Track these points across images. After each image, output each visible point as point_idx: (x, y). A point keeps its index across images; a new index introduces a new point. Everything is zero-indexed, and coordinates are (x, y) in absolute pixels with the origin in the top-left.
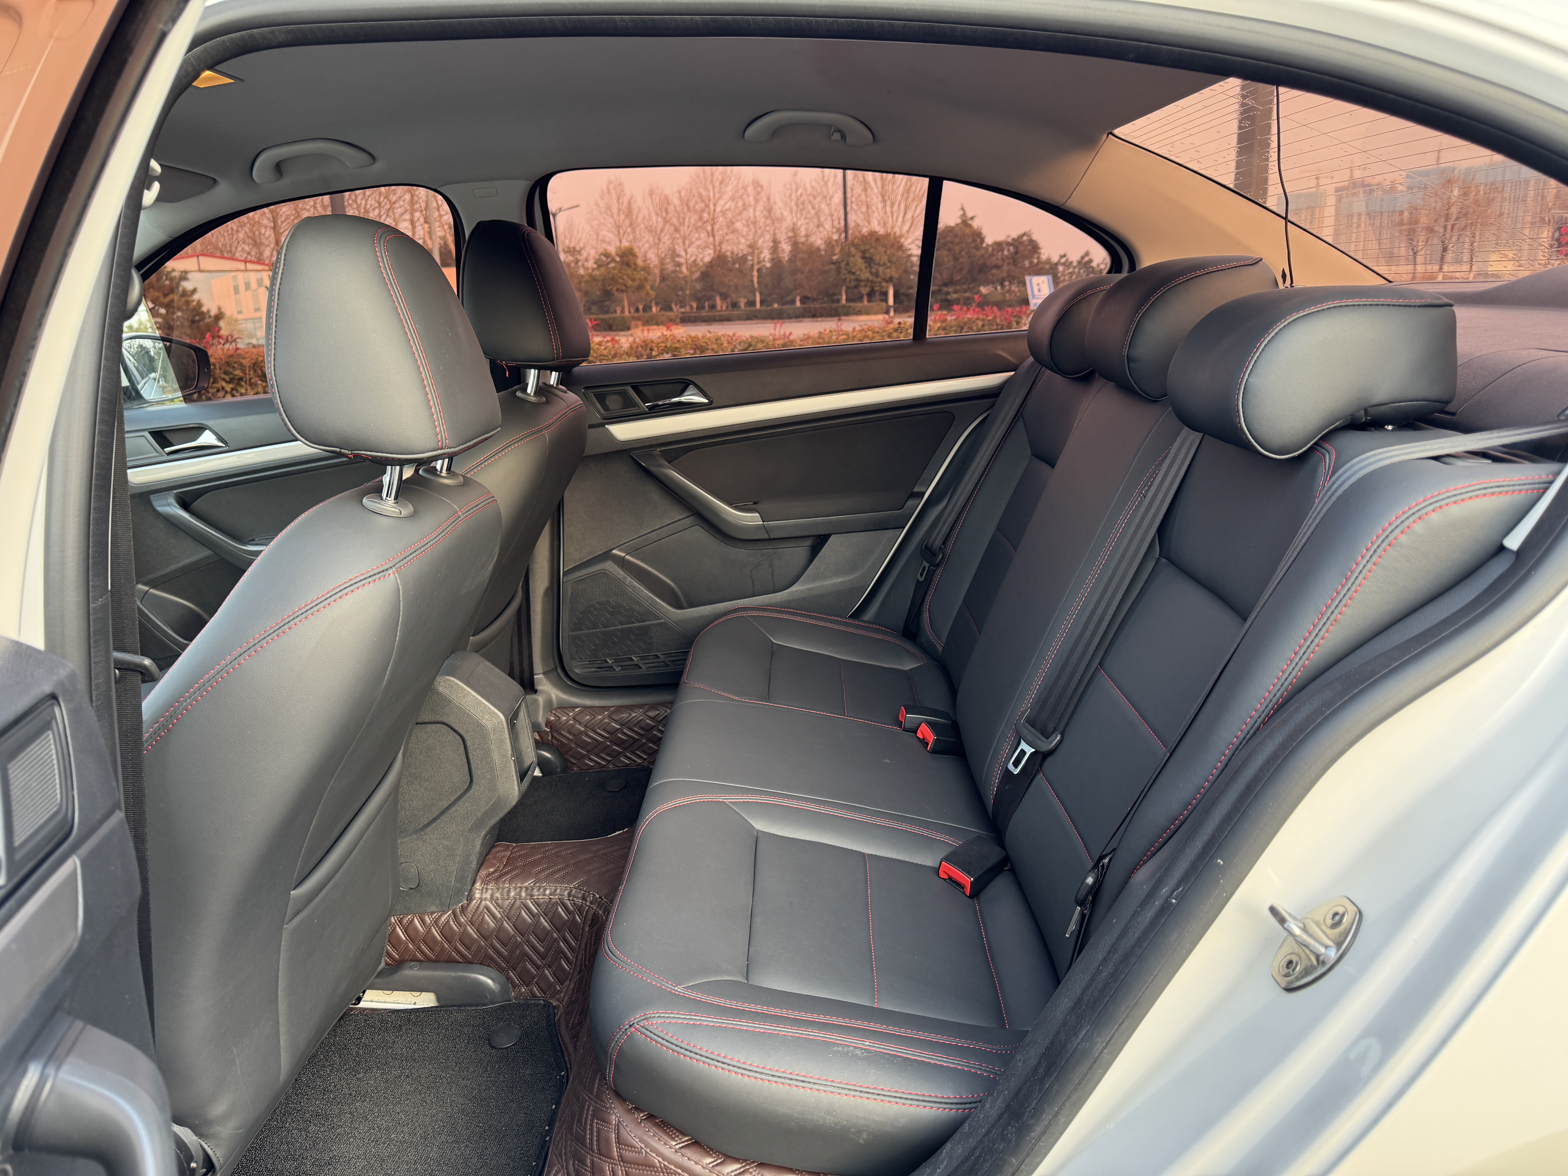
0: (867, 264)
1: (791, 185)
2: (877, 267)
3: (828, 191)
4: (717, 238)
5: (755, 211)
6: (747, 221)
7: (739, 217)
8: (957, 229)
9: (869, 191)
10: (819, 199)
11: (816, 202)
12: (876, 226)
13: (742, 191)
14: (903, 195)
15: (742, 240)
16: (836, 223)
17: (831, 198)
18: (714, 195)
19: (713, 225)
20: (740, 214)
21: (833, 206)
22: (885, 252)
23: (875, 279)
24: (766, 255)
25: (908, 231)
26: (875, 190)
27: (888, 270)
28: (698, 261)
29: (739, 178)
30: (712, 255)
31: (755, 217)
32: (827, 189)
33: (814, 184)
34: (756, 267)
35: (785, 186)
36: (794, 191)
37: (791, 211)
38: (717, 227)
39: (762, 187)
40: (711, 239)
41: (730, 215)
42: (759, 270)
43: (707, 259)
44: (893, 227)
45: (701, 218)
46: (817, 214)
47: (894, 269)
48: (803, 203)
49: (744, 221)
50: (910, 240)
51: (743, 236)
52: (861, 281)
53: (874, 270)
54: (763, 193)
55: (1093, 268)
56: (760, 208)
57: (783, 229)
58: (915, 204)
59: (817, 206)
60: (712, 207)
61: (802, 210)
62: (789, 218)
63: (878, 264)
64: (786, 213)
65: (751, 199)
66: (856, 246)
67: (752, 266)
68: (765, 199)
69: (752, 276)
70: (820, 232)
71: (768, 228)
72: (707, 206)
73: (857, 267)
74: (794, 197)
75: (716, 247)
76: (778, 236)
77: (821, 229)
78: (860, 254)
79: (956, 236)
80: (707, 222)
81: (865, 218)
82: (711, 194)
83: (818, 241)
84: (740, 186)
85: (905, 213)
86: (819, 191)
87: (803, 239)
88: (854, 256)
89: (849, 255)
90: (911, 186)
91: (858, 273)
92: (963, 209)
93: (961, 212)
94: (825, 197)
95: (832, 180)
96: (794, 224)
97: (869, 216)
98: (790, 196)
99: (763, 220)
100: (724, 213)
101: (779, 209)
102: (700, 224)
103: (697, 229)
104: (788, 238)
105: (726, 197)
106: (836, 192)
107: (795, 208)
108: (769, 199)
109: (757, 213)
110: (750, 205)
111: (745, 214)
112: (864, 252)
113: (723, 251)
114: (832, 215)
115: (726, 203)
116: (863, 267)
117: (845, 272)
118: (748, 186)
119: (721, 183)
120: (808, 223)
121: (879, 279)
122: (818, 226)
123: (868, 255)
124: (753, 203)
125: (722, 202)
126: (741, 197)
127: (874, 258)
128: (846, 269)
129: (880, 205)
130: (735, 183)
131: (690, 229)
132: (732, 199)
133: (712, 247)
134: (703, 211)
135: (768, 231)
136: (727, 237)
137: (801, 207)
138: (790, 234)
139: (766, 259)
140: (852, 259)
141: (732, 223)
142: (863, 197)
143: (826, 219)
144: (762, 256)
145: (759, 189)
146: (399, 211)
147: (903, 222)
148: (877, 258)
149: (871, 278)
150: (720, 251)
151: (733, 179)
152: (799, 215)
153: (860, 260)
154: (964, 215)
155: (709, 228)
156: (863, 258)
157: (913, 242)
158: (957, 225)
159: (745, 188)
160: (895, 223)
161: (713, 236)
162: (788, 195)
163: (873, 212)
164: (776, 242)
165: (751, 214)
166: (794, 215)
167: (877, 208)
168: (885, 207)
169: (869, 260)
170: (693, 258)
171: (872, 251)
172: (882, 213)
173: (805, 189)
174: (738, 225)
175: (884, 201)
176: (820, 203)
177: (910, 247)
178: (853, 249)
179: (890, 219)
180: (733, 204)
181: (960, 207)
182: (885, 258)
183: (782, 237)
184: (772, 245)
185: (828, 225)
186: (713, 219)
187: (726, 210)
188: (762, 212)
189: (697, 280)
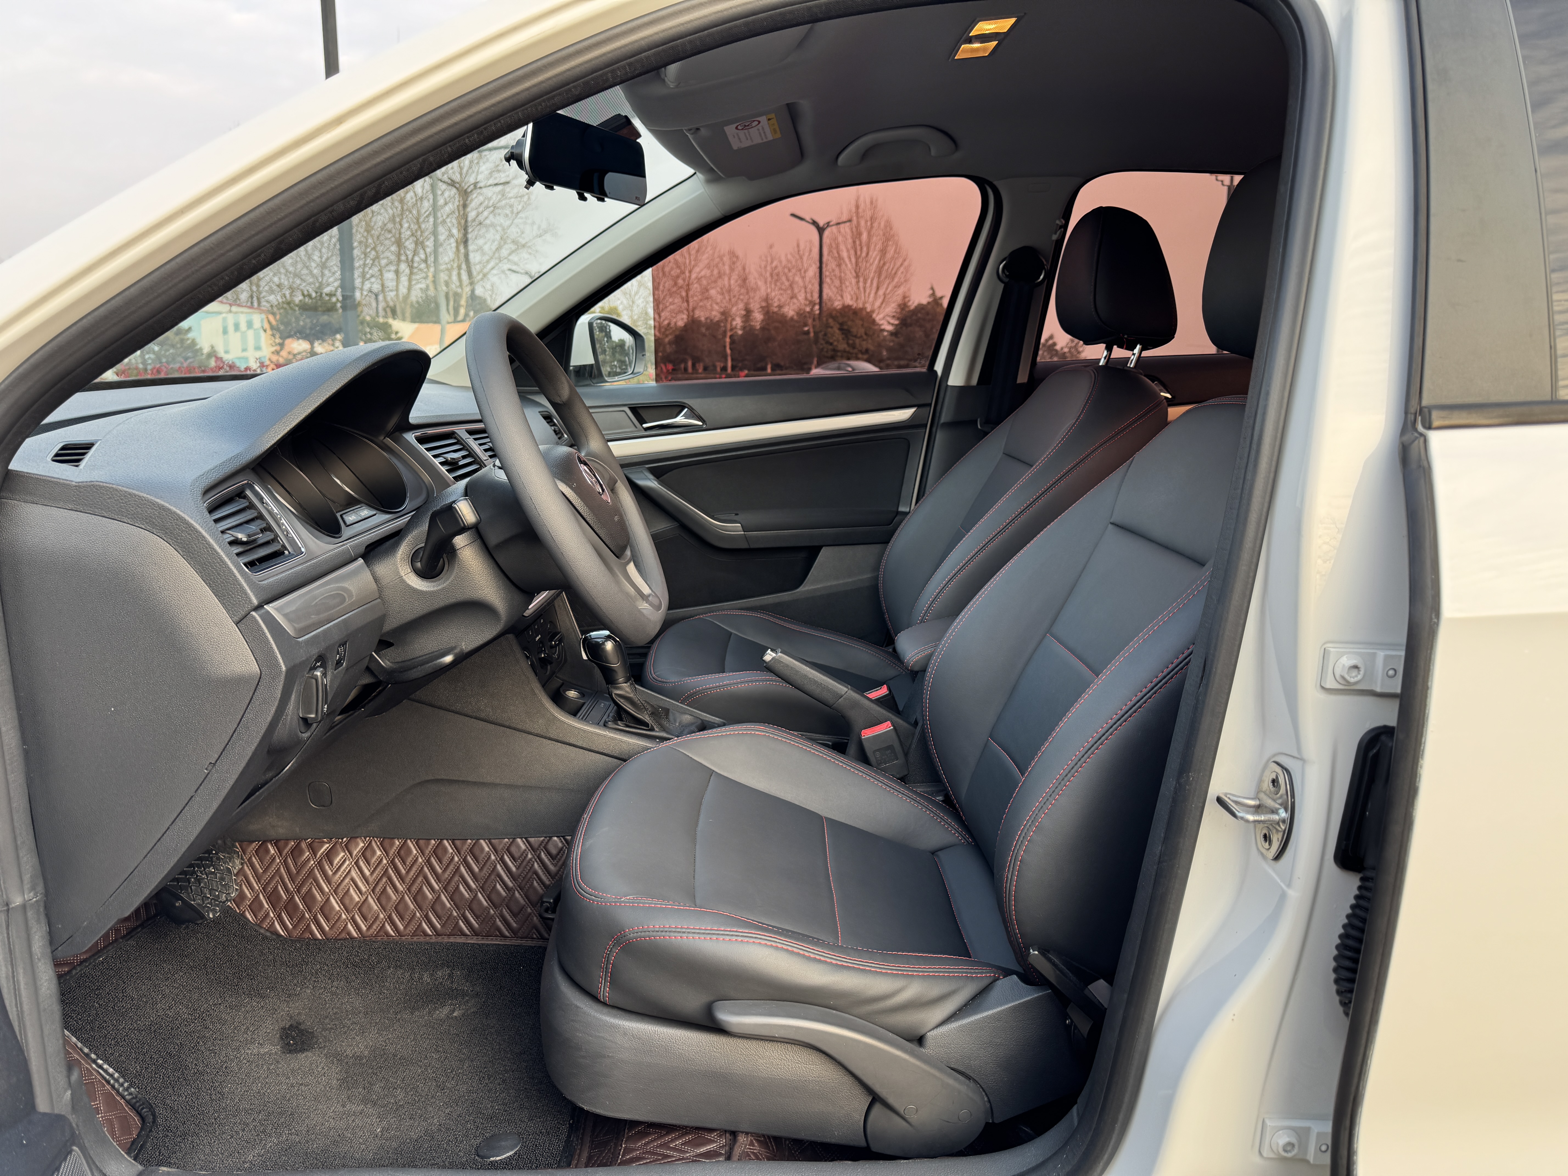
0: (844, 336)
1: (766, 257)
2: (854, 338)
3: (803, 265)
4: (691, 304)
5: (729, 279)
6: (721, 289)
7: (713, 285)
8: (929, 307)
9: (843, 266)
10: (794, 271)
11: (790, 274)
12: (848, 301)
13: (717, 260)
14: (875, 272)
15: (716, 307)
16: (809, 296)
17: (805, 272)
18: (690, 262)
19: (687, 291)
20: (715, 282)
21: (807, 279)
22: (862, 325)
23: (851, 351)
24: (738, 322)
25: (880, 307)
26: (849, 265)
27: (864, 343)
28: (672, 325)
29: (715, 248)
30: (685, 320)
31: (730, 286)
32: (802, 262)
33: (789, 257)
34: (729, 334)
35: (760, 257)
36: (769, 263)
37: (766, 282)
38: (691, 293)
39: (737, 257)
40: (685, 304)
41: (704, 282)
42: (731, 337)
43: (681, 324)
44: (864, 303)
45: (676, 284)
46: (791, 286)
47: (870, 341)
48: (778, 275)
49: (718, 289)
50: (881, 316)
51: (717, 304)
52: (838, 351)
53: (851, 342)
54: (738, 264)
55: (1056, 351)
56: (735, 276)
57: (757, 298)
58: (887, 281)
59: (791, 279)
60: (687, 274)
61: (777, 281)
62: (763, 288)
63: (856, 336)
64: (760, 283)
65: (727, 268)
66: (834, 318)
67: (725, 332)
68: (740, 268)
69: (725, 342)
70: (794, 304)
71: (742, 297)
72: (683, 273)
73: (834, 338)
74: (769, 268)
75: (691, 312)
76: (752, 306)
77: (795, 301)
78: (838, 326)
79: (928, 314)
80: (681, 287)
81: (837, 293)
82: (688, 261)
83: (790, 311)
84: (716, 255)
85: (878, 288)
86: (794, 263)
87: (776, 310)
88: (832, 327)
89: (828, 326)
90: (884, 264)
91: (835, 343)
92: (932, 289)
93: (931, 292)
94: (800, 270)
95: (807, 254)
96: (767, 295)
97: (842, 290)
98: (766, 267)
99: (737, 289)
100: (699, 279)
101: (753, 278)
102: (674, 289)
103: (671, 294)
104: (761, 307)
105: (701, 265)
106: (810, 266)
107: (769, 279)
108: (744, 269)
109: (732, 282)
110: (725, 274)
111: (720, 283)
112: (841, 324)
113: (696, 316)
114: (806, 288)
115: (702, 270)
116: (840, 339)
117: (823, 342)
118: (724, 255)
119: (698, 251)
120: (781, 294)
121: (855, 351)
122: (792, 298)
123: (845, 327)
124: (728, 272)
125: (697, 269)
126: (717, 266)
127: (852, 330)
128: (824, 339)
129: (854, 281)
130: (711, 252)
131: (665, 293)
132: (708, 266)
133: (685, 312)
134: (678, 277)
135: (742, 300)
136: (701, 304)
137: (775, 277)
138: (764, 304)
139: (739, 327)
140: (830, 330)
141: (707, 290)
142: (837, 272)
143: (800, 291)
144: (734, 323)
145: (735, 259)
146: (384, 262)
147: (875, 298)
148: (854, 330)
149: (848, 349)
150: (693, 316)
151: (709, 248)
152: (773, 286)
153: (837, 331)
154: (933, 294)
155: (684, 294)
156: (841, 329)
157: (884, 318)
158: (929, 303)
159: (721, 257)
160: (867, 299)
161: (688, 301)
162: (763, 266)
163: (846, 287)
164: (748, 312)
165: (726, 282)
166: (768, 285)
167: (851, 283)
168: (858, 282)
169: (846, 332)
170: (666, 322)
171: (850, 323)
172: (855, 288)
173: (780, 262)
174: (713, 292)
175: (857, 277)
176: (795, 275)
177: (881, 322)
178: (831, 321)
179: (863, 295)
180: (709, 271)
181: (929, 286)
182: (862, 331)
183: (755, 306)
184: (743, 313)
185: (801, 297)
186: (688, 285)
187: (701, 277)
188: (736, 281)
189: (670, 343)
